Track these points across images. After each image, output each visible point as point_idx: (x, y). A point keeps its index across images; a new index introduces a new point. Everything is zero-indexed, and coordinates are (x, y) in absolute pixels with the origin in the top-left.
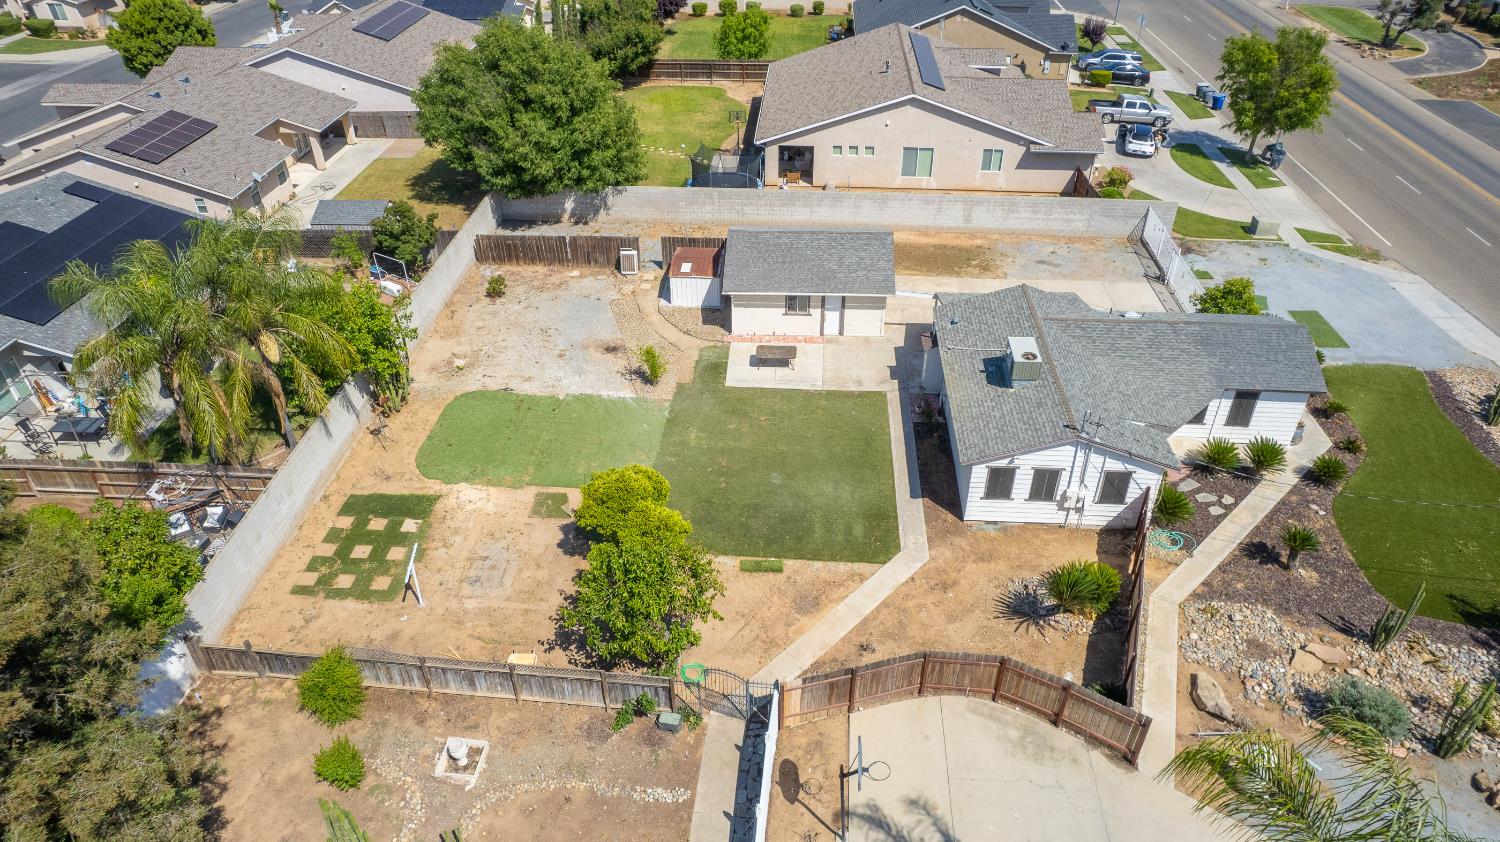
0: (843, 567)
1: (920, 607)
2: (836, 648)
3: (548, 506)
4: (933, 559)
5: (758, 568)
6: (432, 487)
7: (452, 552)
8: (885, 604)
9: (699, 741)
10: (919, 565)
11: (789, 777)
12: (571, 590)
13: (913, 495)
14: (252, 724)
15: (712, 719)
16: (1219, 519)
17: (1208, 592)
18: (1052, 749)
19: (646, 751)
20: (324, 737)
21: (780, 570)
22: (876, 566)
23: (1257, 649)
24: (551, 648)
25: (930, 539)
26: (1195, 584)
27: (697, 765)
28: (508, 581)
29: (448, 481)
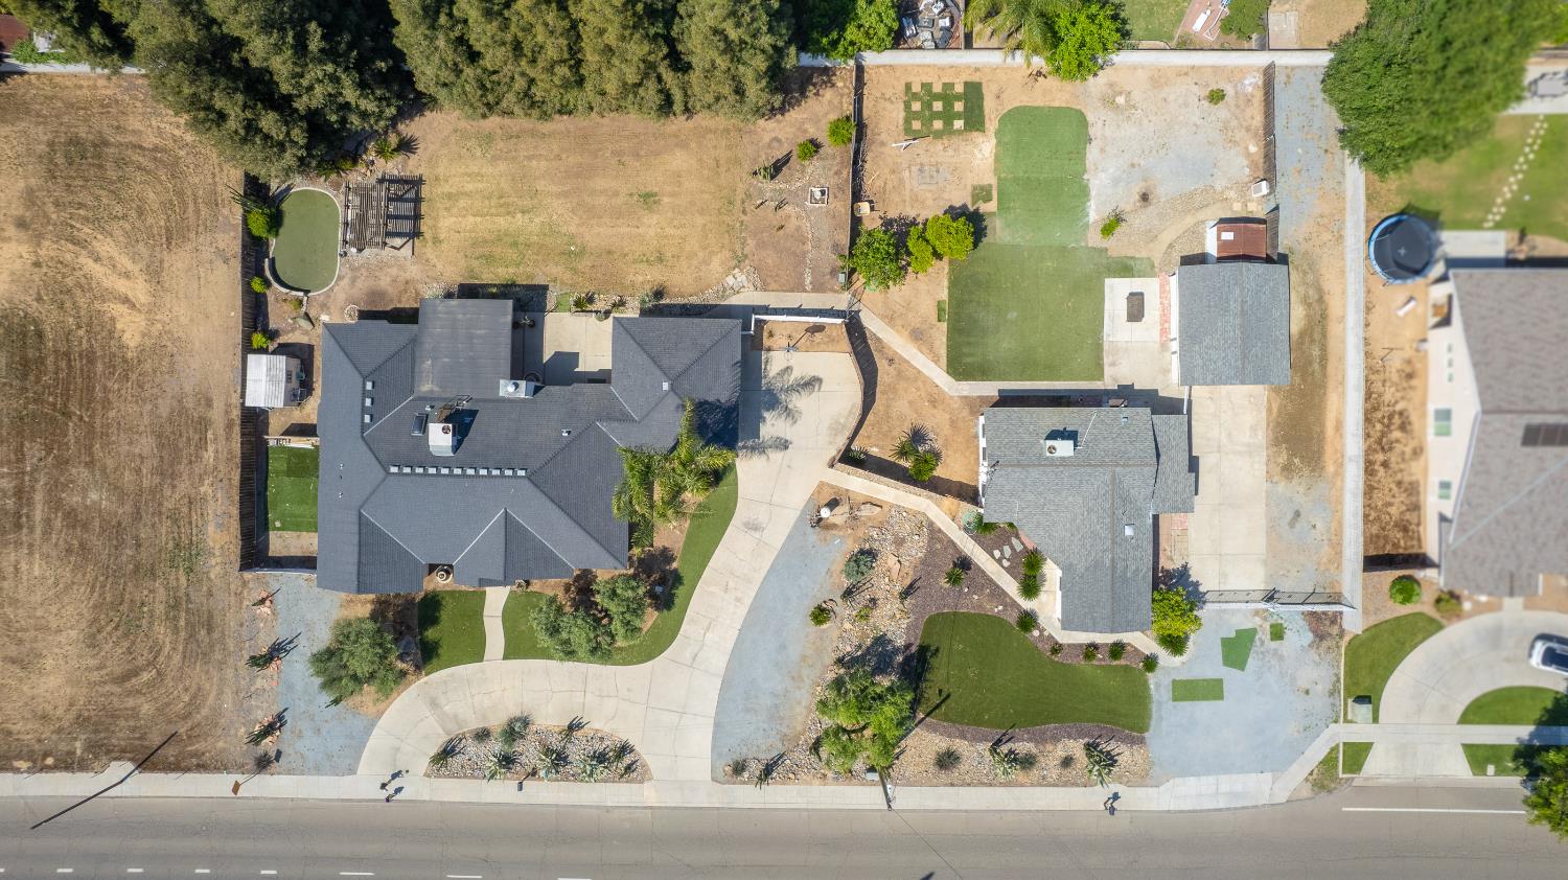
0: (943, 352)
1: (918, 389)
2: (890, 348)
3: (982, 193)
4: (952, 397)
5: (940, 310)
6: (992, 125)
7: (942, 153)
8: (919, 372)
9: (835, 291)
10: (946, 390)
11: (819, 328)
12: (920, 220)
13: (999, 390)
14: (830, 102)
15: (847, 296)
16: (993, 556)
17: (935, 533)
18: (836, 435)
19: (828, 270)
20: (823, 137)
21: (939, 321)
22: (945, 368)
23: (899, 542)
24: (882, 218)
25: (966, 397)
26: (939, 524)
27: (824, 291)
28: (924, 187)
29: (998, 133)
